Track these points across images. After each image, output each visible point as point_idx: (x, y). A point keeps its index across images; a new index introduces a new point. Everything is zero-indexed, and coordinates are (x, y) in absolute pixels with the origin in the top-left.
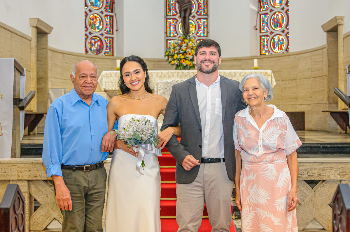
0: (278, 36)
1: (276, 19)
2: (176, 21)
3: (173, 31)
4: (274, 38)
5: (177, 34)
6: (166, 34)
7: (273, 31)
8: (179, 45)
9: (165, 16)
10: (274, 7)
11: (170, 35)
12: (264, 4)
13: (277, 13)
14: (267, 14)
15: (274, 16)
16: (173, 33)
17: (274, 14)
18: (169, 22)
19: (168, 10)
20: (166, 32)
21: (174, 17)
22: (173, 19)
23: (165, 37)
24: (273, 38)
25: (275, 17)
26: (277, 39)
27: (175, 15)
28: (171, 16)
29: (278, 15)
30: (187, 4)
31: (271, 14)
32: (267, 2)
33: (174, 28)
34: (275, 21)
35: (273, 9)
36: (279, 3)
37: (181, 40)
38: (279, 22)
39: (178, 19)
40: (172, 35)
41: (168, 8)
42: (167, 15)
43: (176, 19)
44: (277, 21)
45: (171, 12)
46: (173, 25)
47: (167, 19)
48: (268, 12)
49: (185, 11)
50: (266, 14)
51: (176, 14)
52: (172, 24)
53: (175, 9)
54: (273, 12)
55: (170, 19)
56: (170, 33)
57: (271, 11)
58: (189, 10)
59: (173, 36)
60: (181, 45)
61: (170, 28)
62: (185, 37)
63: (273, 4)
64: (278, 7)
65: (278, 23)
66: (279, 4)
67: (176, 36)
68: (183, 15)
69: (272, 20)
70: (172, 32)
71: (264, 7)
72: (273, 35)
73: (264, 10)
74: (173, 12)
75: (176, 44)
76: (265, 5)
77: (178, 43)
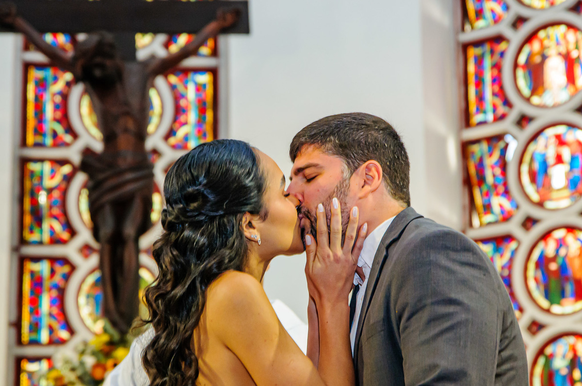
0: (571, 340)
1: (554, 259)
2: (66, 269)
3: (51, 315)
4: (549, 350)
5: (72, 332)
6: (13, 331)
7: (542, 318)
8: (85, 373)
9: (16, 242)
10: (540, 204)
11: (34, 336)
12: (487, 194)
13: (559, 234)
14: (508, 238)
15: (541, 245)
16: (51, 329)
17: (546, 236)
18: (32, 273)
19: (28, 219)
20: (14, 318)
21: (58, 251)
22: (53, 260)
23: (9, 348)
24: (541, 352)
25: (550, 248)
26: (564, 357)
27: (63, 242)
28: (40, 243)
29: (561, 243)
30: (129, 176)
31: (526, 238)
32: (505, 184)
33: (57, 303)
34: (547, 273)
35: (536, 213)
36: (567, 187)
37: (94, 354)
38: (570, 272)
39: (76, 257)
40: (44, 336)
41: (27, 205)
42: (23, 242)
43: (65, 261)
44: (563, 270)
45: (46, 226)
46: (50, 289)
47: (23, 261)
48: (513, 227)
49: (121, 207)
50: (500, 241)
51: (65, 235)
52: (47, 284)
53: (65, 213)
54: (537, 230)
55: (37, 259)
56: (35, 327)
57: (529, 222)
58: (137, 207)
59: (52, 342)
60: (98, 373)
61: (35, 302)
62: (116, 336)
63: (538, 191)
64: (565, 203)
65: (567, 279)
66: (567, 193)
67: (62, 342)
68: (107, 230)
69: (532, 266)
70: (45, 321)
71: (488, 208)
72: (543, 336)
73: (489, 224)
74: (52, 228)
75: (73, 370)
76: (498, 202)
77: (82, 364)
